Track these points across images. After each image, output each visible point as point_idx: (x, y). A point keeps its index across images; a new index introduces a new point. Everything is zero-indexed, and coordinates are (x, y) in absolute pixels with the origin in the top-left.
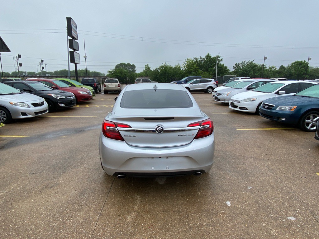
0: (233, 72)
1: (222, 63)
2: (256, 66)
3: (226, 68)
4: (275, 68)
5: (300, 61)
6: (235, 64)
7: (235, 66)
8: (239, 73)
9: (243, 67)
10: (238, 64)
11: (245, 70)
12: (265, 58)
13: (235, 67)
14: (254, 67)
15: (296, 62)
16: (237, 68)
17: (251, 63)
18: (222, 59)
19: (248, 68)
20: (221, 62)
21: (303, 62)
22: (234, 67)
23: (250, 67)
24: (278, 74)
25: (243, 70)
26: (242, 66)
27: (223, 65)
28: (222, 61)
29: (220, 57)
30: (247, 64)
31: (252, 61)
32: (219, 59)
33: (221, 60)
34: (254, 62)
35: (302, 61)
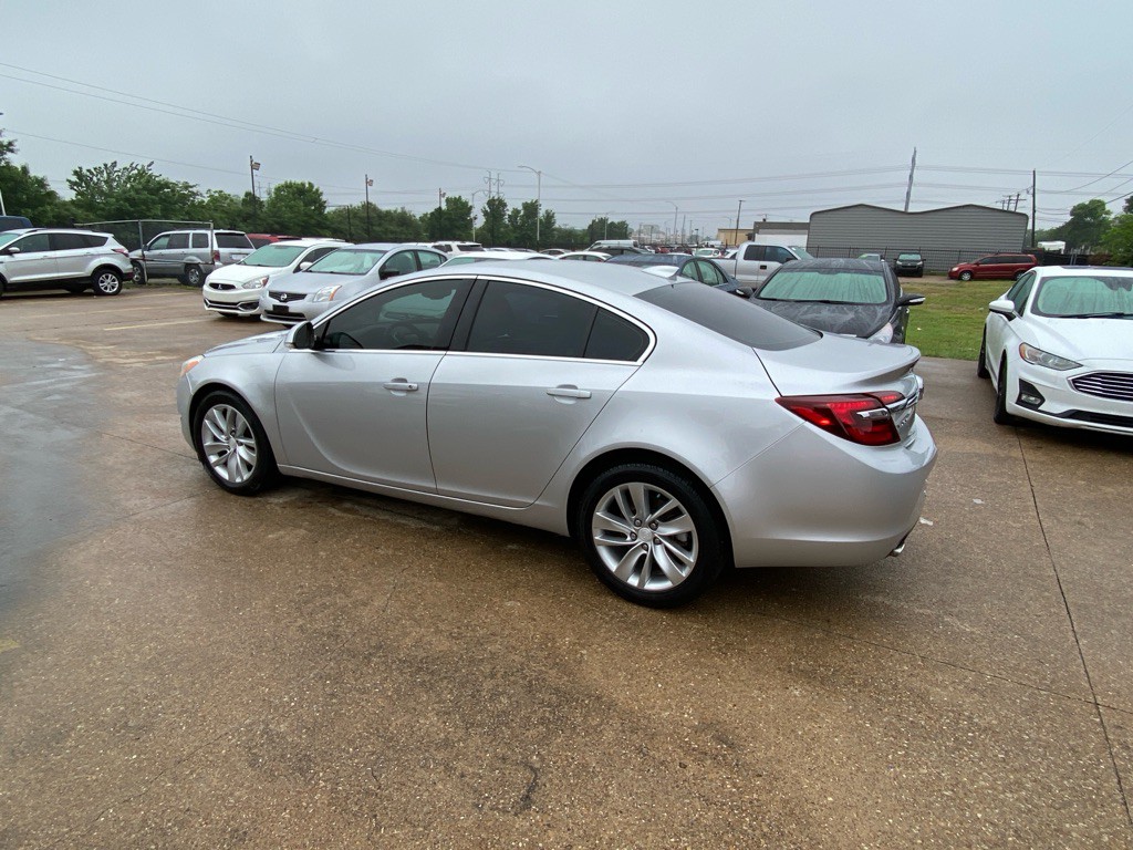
0: (72, 202)
2: (167, 185)
3: (41, 183)
4: (228, 201)
6: (76, 173)
7: (74, 179)
8: (103, 209)
9: (110, 187)
10: (88, 171)
11: (127, 200)
12: (255, 166)
13: (75, 184)
14: (158, 190)
15: (288, 186)
16: (88, 186)
17: (142, 174)
18: (10, 144)
19: (137, 191)
20: (9, 155)
21: (307, 186)
22: (72, 185)
23: (144, 188)
24: (245, 220)
25: (117, 201)
26: (106, 182)
27: (25, 170)
28: (12, 151)
30: (129, 178)
31: (146, 165)
33: (9, 147)
34: (154, 171)
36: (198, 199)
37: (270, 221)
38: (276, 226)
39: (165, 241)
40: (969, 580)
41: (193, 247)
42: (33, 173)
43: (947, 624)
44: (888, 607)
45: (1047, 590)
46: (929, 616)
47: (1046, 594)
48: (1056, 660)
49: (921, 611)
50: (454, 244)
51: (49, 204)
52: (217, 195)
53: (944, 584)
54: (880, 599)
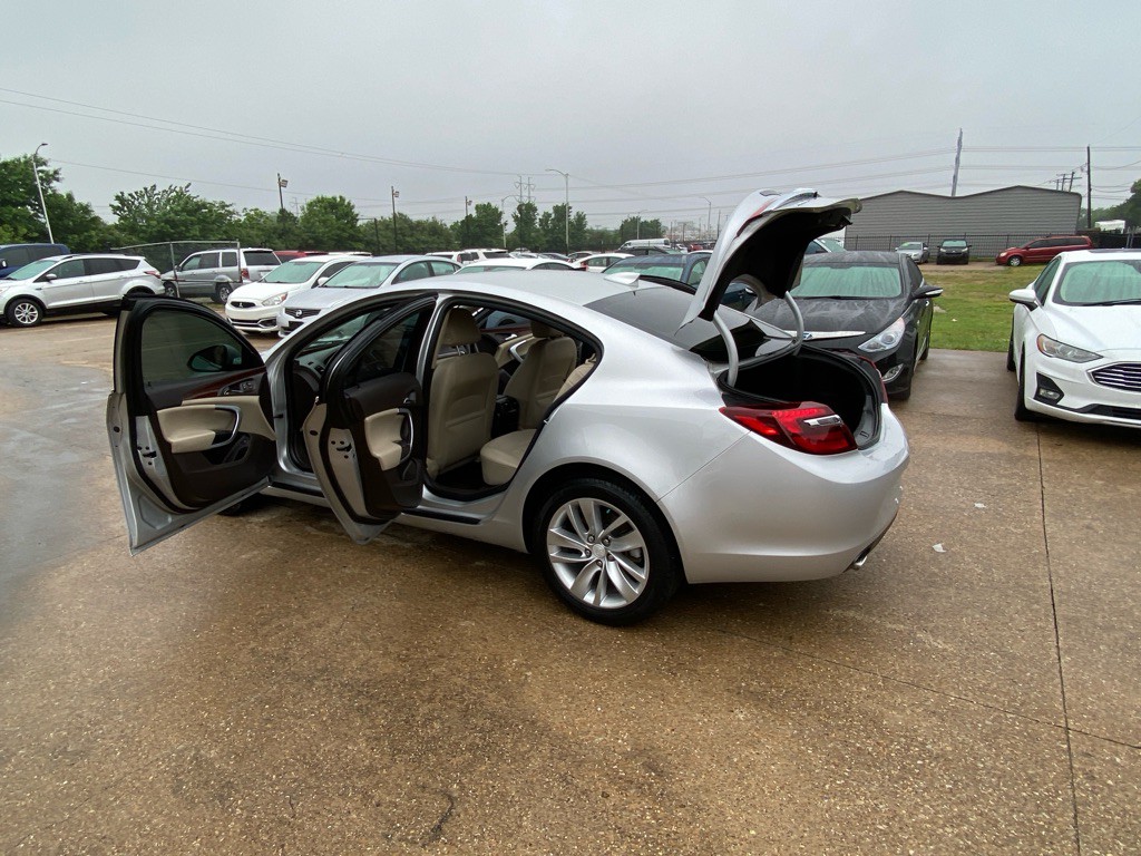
0: (116, 226)
1: (61, 188)
2: (204, 205)
3: (86, 209)
4: (264, 218)
5: (329, 196)
6: (118, 198)
7: (117, 203)
8: (144, 232)
9: (151, 210)
10: (130, 195)
11: (167, 222)
12: (283, 184)
13: (118, 208)
14: (196, 211)
15: (321, 201)
16: (130, 211)
17: (180, 195)
18: (56, 172)
19: (176, 213)
20: (54, 184)
21: (338, 199)
22: (115, 209)
23: (183, 210)
25: (158, 223)
26: (147, 205)
27: (70, 197)
28: (58, 180)
29: (44, 164)
30: (169, 200)
31: (184, 187)
32: (42, 171)
33: (55, 176)
34: (192, 192)
35: (334, 199)
36: (235, 217)
37: (304, 236)
38: (311, 241)
39: (196, 262)
40: (952, 591)
41: (223, 266)
42: (78, 200)
43: (917, 641)
44: (858, 623)
45: (1037, 603)
46: (901, 632)
47: (1035, 606)
48: (1032, 679)
49: (894, 626)
50: (480, 252)
51: (94, 229)
52: (252, 213)
53: (925, 597)
54: (851, 614)
